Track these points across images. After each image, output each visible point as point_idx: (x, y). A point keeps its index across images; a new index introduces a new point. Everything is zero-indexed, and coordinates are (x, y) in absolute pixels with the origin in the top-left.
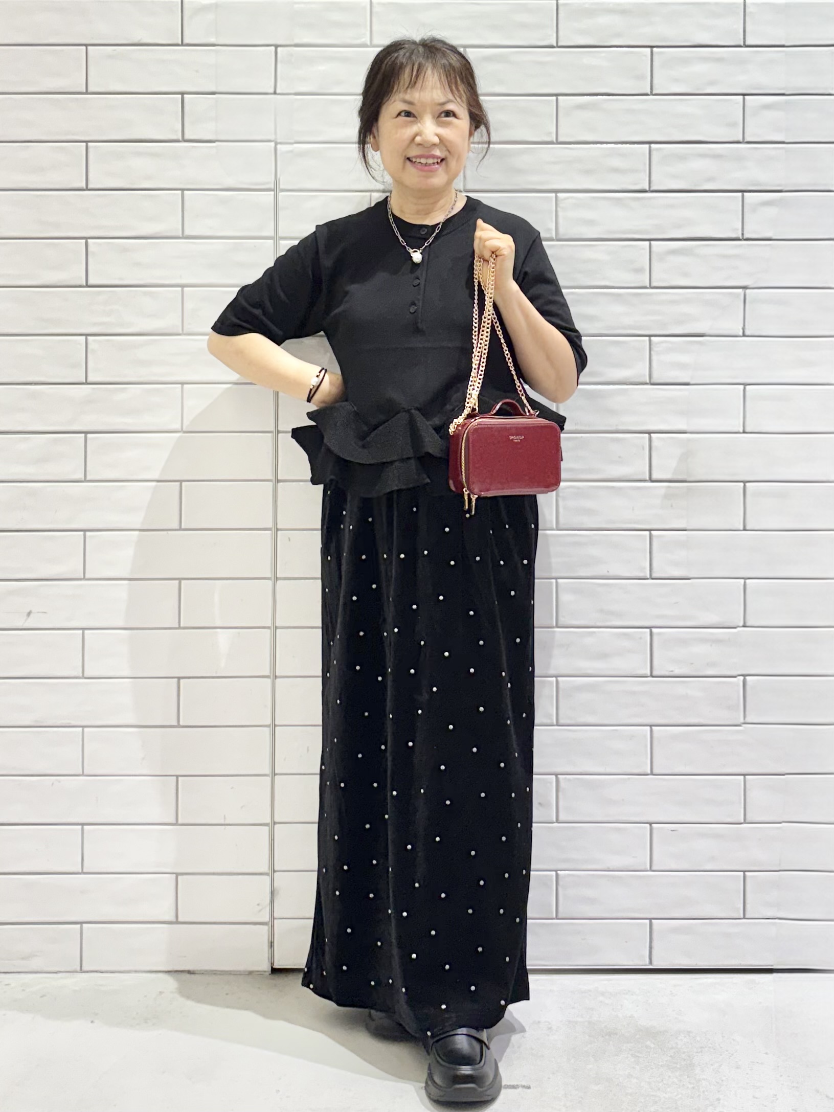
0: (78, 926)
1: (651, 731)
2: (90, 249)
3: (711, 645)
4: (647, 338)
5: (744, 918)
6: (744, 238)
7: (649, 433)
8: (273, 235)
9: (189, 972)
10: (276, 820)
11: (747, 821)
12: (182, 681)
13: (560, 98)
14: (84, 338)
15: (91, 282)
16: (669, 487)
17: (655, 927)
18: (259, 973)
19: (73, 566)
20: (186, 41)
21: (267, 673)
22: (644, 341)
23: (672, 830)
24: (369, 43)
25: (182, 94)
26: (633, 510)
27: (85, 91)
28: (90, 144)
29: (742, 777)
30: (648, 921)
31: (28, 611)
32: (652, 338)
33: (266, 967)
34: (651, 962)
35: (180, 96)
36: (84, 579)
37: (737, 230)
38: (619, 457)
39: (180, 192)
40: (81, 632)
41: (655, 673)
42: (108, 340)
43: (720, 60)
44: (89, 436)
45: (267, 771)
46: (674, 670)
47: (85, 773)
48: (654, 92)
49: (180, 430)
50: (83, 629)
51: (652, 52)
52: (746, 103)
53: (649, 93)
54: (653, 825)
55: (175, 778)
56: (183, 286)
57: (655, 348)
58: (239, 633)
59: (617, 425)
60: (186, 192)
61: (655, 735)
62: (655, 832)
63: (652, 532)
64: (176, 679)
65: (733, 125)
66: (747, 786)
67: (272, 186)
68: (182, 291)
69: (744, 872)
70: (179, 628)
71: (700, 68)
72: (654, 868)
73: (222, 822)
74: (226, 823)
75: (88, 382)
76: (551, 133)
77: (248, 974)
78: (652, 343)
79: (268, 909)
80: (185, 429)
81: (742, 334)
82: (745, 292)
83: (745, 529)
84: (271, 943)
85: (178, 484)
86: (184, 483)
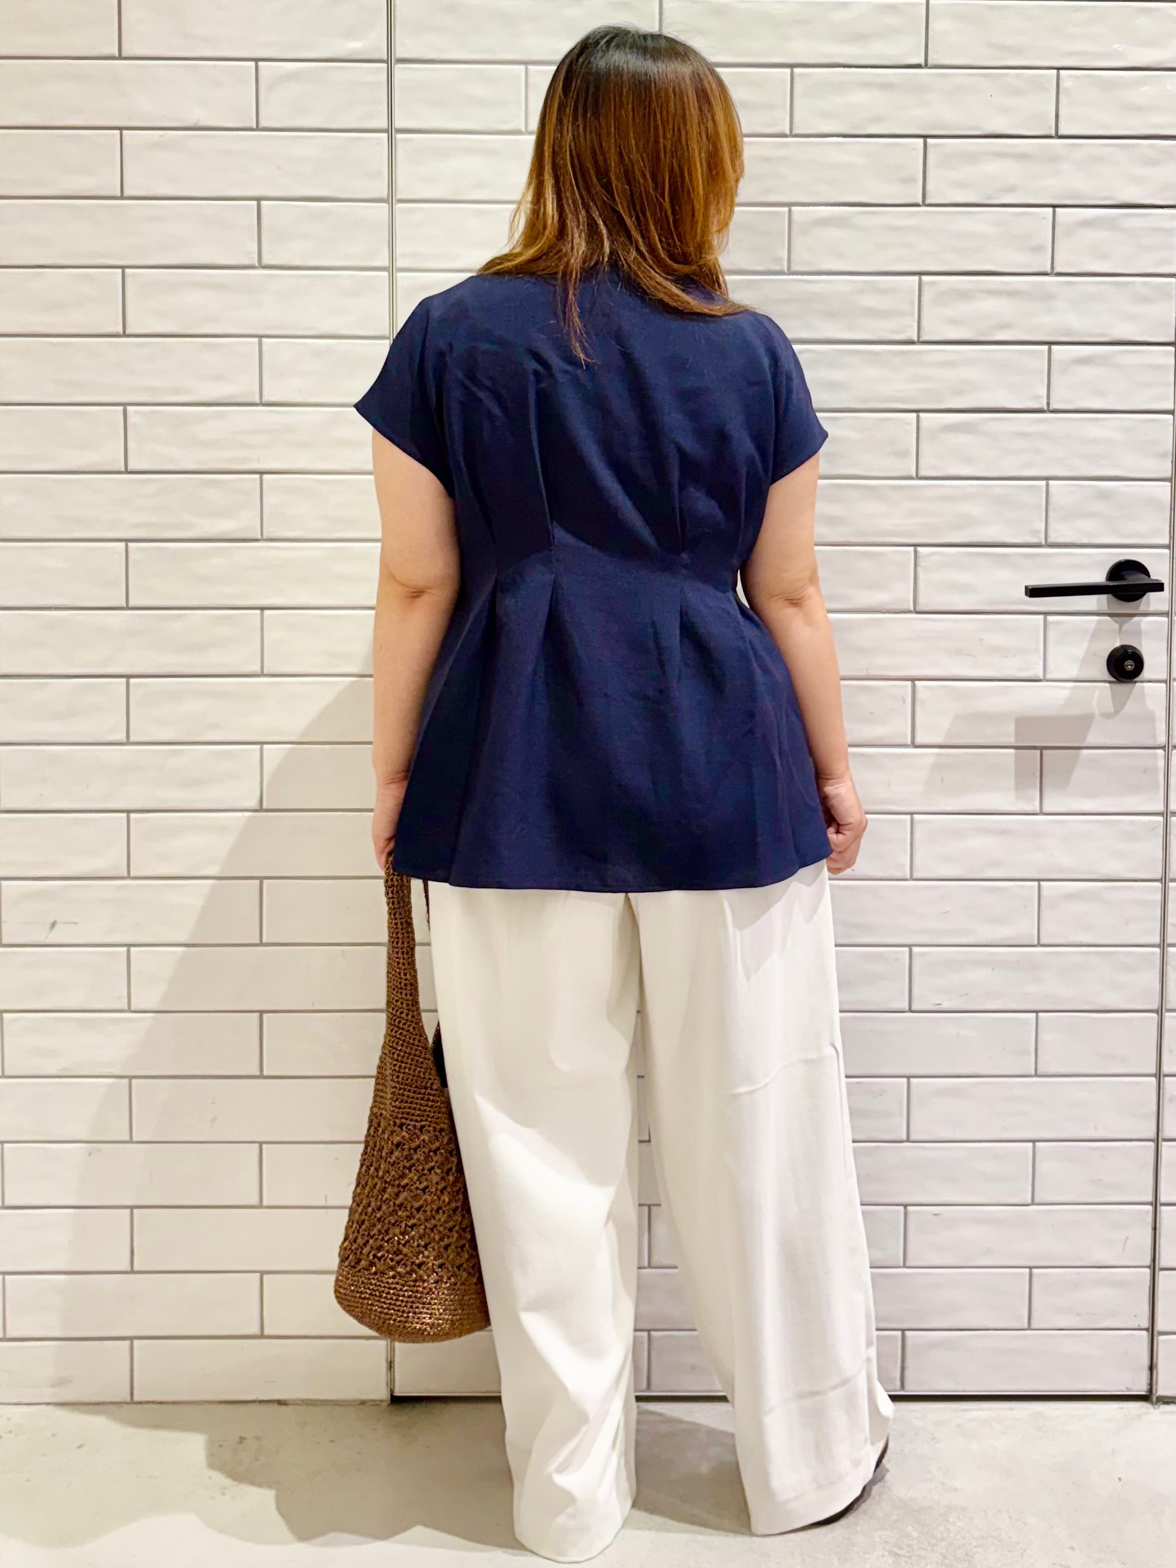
0: (127, 1343)
1: (909, 1084)
2: (129, 420)
3: (993, 969)
4: (912, 549)
5: (1029, 1328)
6: (1052, 407)
7: (913, 680)
9: (281, 1403)
11: (1036, 1201)
12: (265, 1016)
13: (794, 209)
14: (123, 544)
15: (131, 467)
16: (938, 754)
17: (909, 1342)
18: (374, 1403)
19: (111, 859)
20: (263, 123)
22: (908, 552)
23: (935, 1215)
24: (523, 129)
25: (259, 199)
26: (889, 786)
27: (119, 194)
28: (127, 271)
29: (1031, 1144)
30: (899, 1333)
31: (52, 921)
32: (919, 549)
33: (383, 1394)
34: (903, 1387)
35: (255, 203)
36: (129, 877)
37: (1039, 397)
38: (871, 713)
39: (256, 340)
40: (125, 949)
41: (913, 1008)
42: (158, 548)
43: (1022, 157)
44: (132, 681)
46: (938, 1002)
47: (135, 1139)
48: (927, 202)
49: (260, 673)
50: (129, 946)
51: (925, 144)
52: (1057, 219)
53: (921, 203)
54: (910, 1208)
55: (257, 1145)
56: (261, 473)
57: (921, 563)
58: (344, 952)
59: (867, 670)
60: (264, 340)
61: (913, 1090)
62: (911, 1217)
63: (915, 816)
64: (257, 1014)
65: (1037, 249)
66: (1038, 1157)
68: (261, 479)
69: (1031, 1268)
70: (261, 944)
71: (992, 168)
72: (908, 1264)
73: (322, 1203)
74: (329, 1204)
75: (130, 606)
76: (780, 259)
77: (359, 1405)
78: (918, 555)
80: (265, 672)
81: (1044, 543)
82: (1047, 485)
83: (1042, 813)
84: (391, 1362)
85: (258, 747)
86: (266, 746)
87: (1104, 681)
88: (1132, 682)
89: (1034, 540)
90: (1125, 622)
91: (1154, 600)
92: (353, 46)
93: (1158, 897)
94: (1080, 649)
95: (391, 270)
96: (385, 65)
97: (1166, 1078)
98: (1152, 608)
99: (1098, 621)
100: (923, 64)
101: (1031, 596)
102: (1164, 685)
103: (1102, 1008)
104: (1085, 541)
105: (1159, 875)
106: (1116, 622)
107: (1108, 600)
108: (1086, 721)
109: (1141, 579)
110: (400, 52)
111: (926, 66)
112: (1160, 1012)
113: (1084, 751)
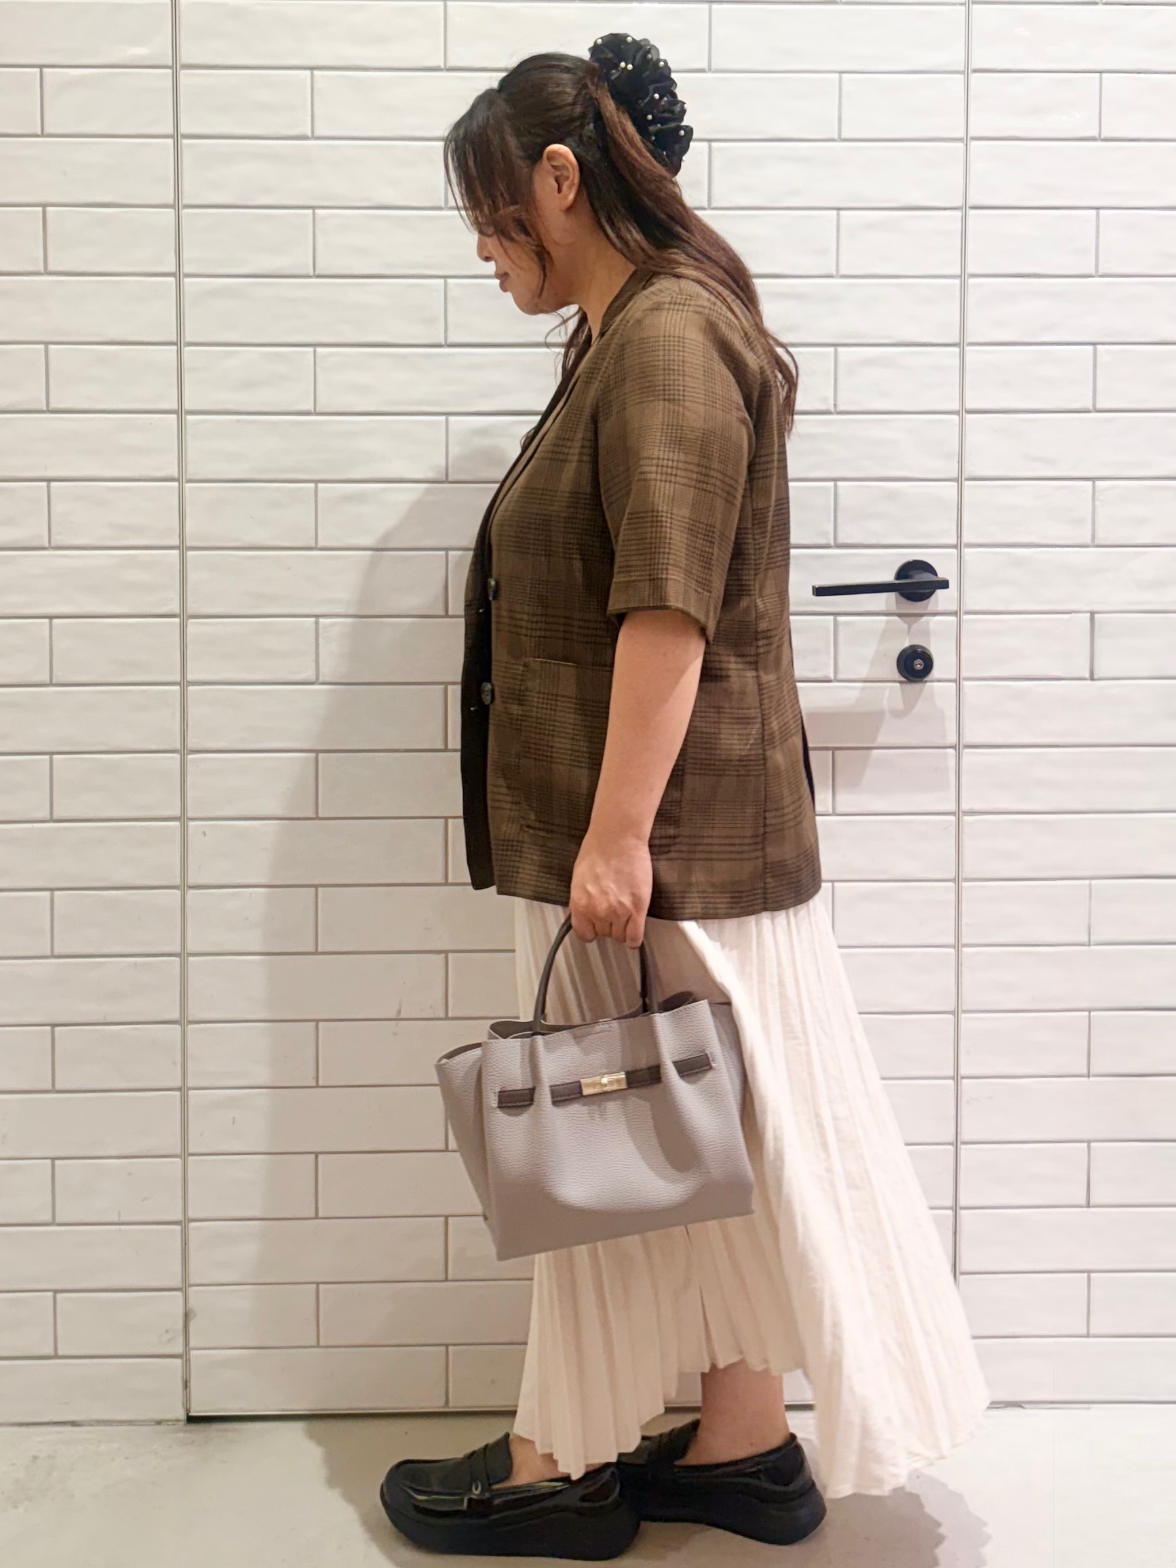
6: (838, 409)
8: (177, 408)
9: (74, 1424)
10: (191, 1214)
12: (57, 1029)
18: (170, 1422)
20: (48, 130)
21: (175, 1015)
24: (309, 134)
25: (44, 206)
33: (182, 1415)
35: (40, 209)
37: (826, 399)
39: (42, 347)
43: (806, 160)
45: (178, 1151)
48: (713, 205)
49: (48, 682)
51: (710, 148)
52: (841, 222)
53: (706, 206)
55: (49, 1162)
56: (49, 480)
58: (136, 963)
60: (51, 347)
65: (822, 252)
67: (174, 339)
68: (49, 487)
71: (777, 171)
73: (116, 1219)
74: (121, 1221)
79: (181, 1340)
80: (54, 681)
81: (832, 544)
82: (836, 486)
83: (834, 814)
84: (186, 1382)
85: (47, 757)
86: (55, 757)
87: (895, 681)
88: (921, 681)
89: (823, 541)
90: (916, 622)
91: (941, 598)
92: (138, 52)
93: (952, 896)
94: (870, 650)
95: (178, 275)
96: (170, 71)
97: (964, 1081)
98: (941, 608)
99: (888, 622)
100: (707, 68)
101: (817, 595)
102: (954, 684)
103: (896, 1010)
104: (873, 541)
105: (952, 875)
106: (905, 622)
107: (896, 598)
108: (875, 718)
109: (927, 577)
110: (185, 58)
111: (710, 70)
112: (956, 1013)
113: (875, 752)
